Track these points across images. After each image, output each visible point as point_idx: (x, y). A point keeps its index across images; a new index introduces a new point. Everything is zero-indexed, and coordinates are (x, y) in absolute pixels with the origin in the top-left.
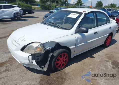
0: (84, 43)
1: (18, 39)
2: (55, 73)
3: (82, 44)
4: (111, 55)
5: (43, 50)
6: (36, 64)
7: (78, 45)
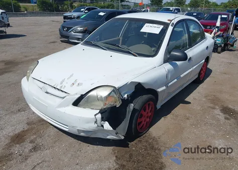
0: (176, 80)
1: (61, 83)
2: (135, 142)
3: (173, 82)
4: (213, 96)
5: (119, 100)
6: (112, 129)
7: (170, 84)
